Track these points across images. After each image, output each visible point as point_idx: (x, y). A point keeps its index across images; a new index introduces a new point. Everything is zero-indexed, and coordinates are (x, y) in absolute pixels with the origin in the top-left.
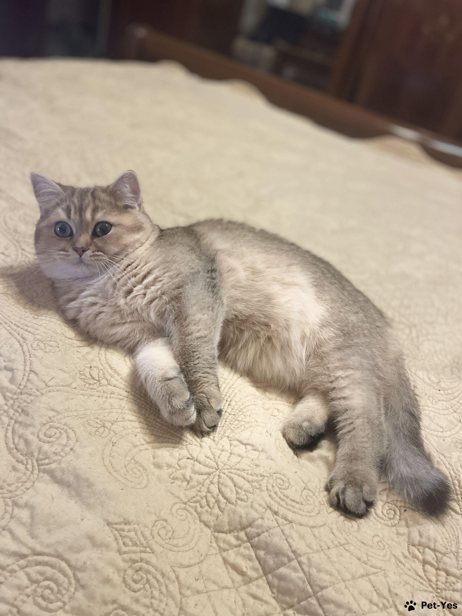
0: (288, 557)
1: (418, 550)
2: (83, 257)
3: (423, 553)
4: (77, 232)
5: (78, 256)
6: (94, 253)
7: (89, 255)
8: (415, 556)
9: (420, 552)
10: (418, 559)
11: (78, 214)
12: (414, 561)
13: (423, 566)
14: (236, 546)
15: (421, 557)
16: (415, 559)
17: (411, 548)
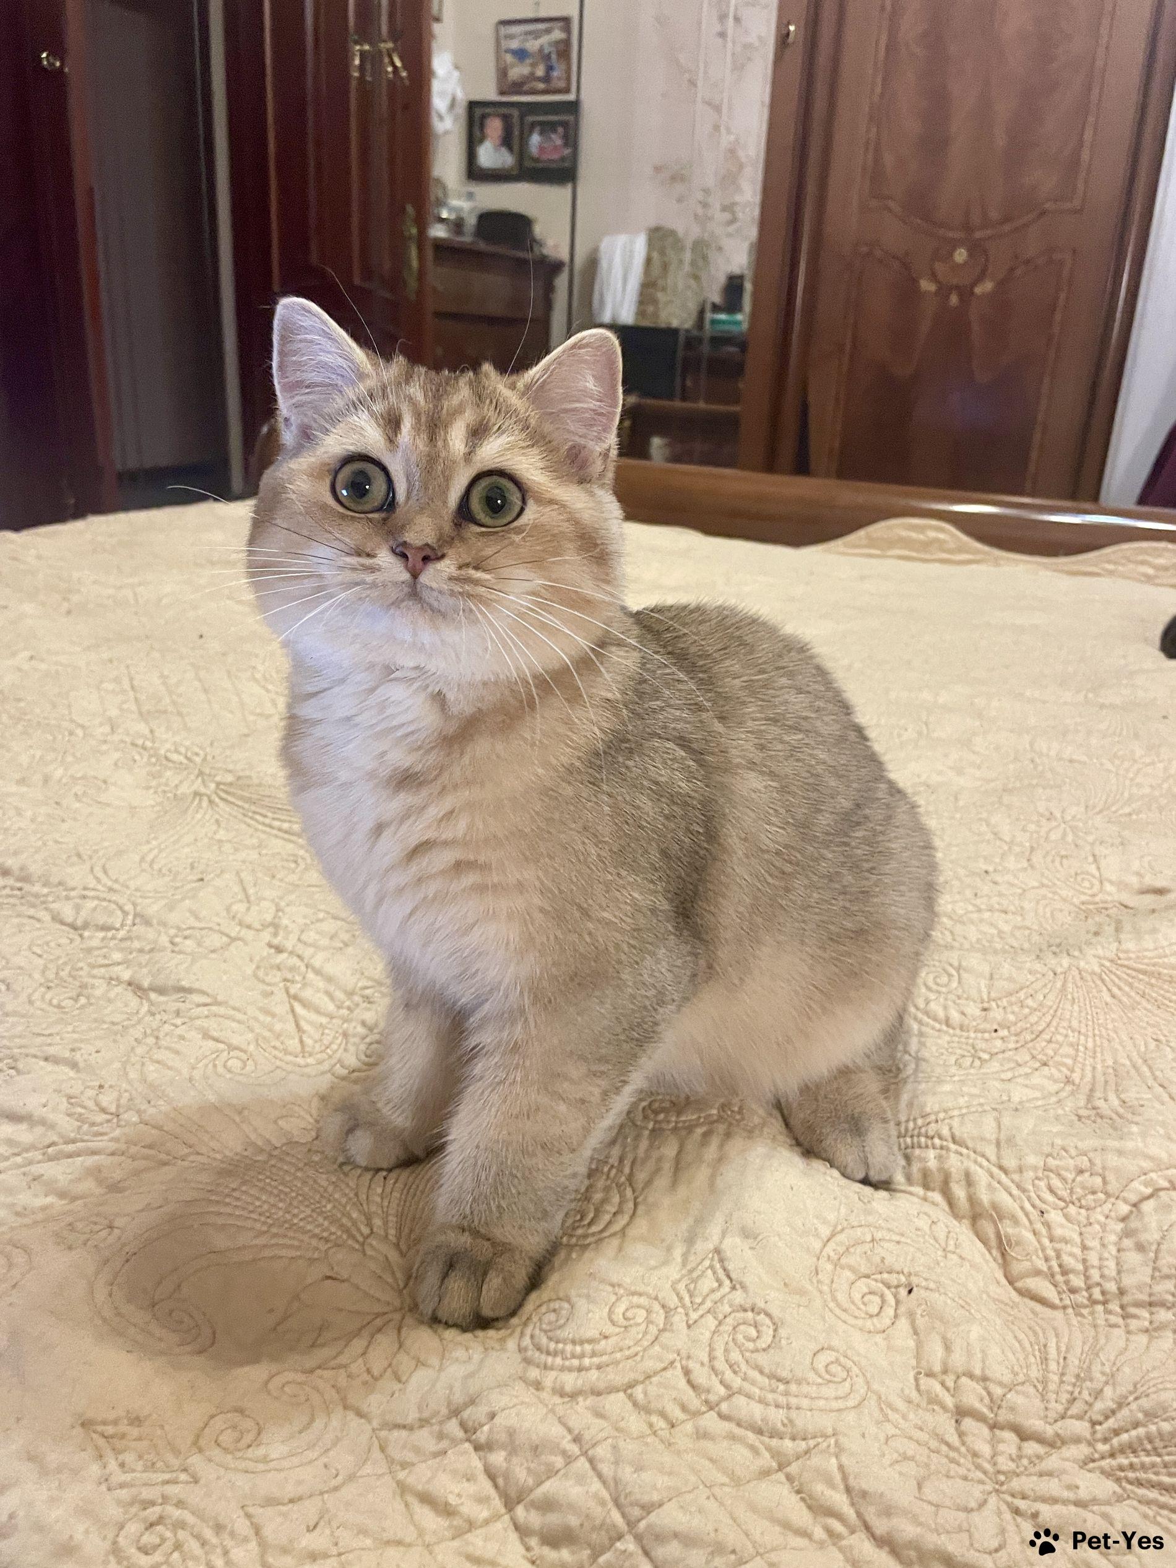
0: (564, 1453)
1: (943, 1384)
2: (425, 578)
3: (955, 1391)
4: (408, 498)
5: (406, 576)
6: (463, 572)
7: (445, 575)
8: (934, 1400)
9: (948, 1390)
10: (944, 1408)
11: (424, 436)
12: (934, 1410)
13: (957, 1421)
14: (435, 1455)
15: (949, 1402)
16: (936, 1407)
17: (924, 1381)
